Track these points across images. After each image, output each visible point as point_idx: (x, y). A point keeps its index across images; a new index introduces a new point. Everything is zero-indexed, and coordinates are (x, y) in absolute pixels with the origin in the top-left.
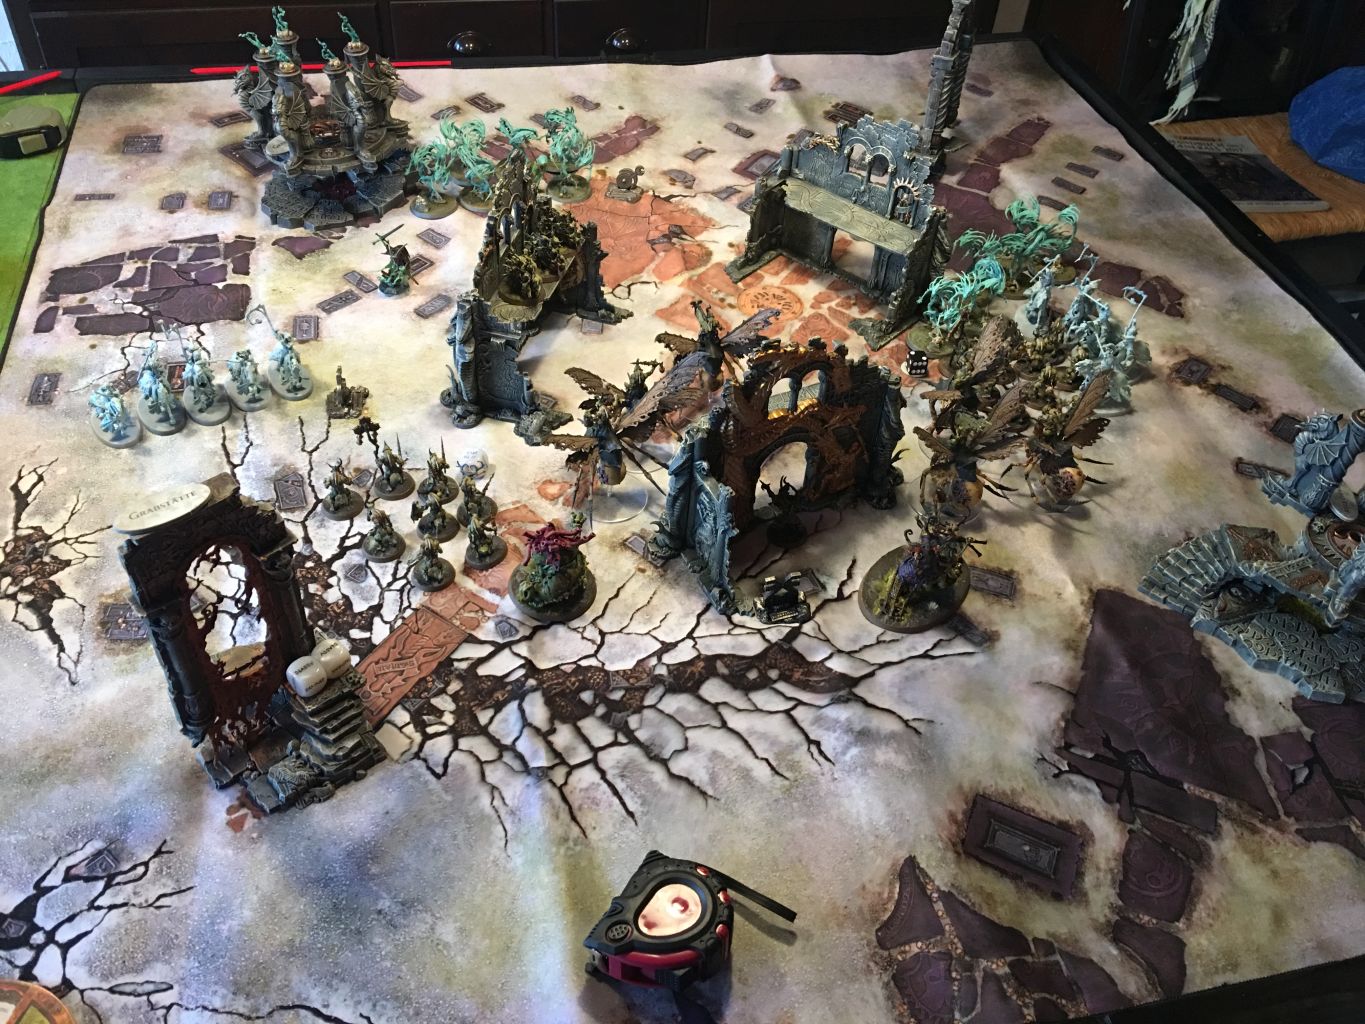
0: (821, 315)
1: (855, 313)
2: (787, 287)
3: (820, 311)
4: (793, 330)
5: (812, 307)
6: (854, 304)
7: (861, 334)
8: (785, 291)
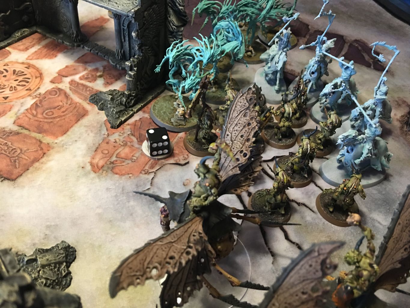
0: (60, 90)
1: (99, 85)
2: (34, 62)
3: (60, 86)
4: (23, 110)
5: (52, 82)
6: (100, 76)
7: (101, 109)
8: (29, 66)
